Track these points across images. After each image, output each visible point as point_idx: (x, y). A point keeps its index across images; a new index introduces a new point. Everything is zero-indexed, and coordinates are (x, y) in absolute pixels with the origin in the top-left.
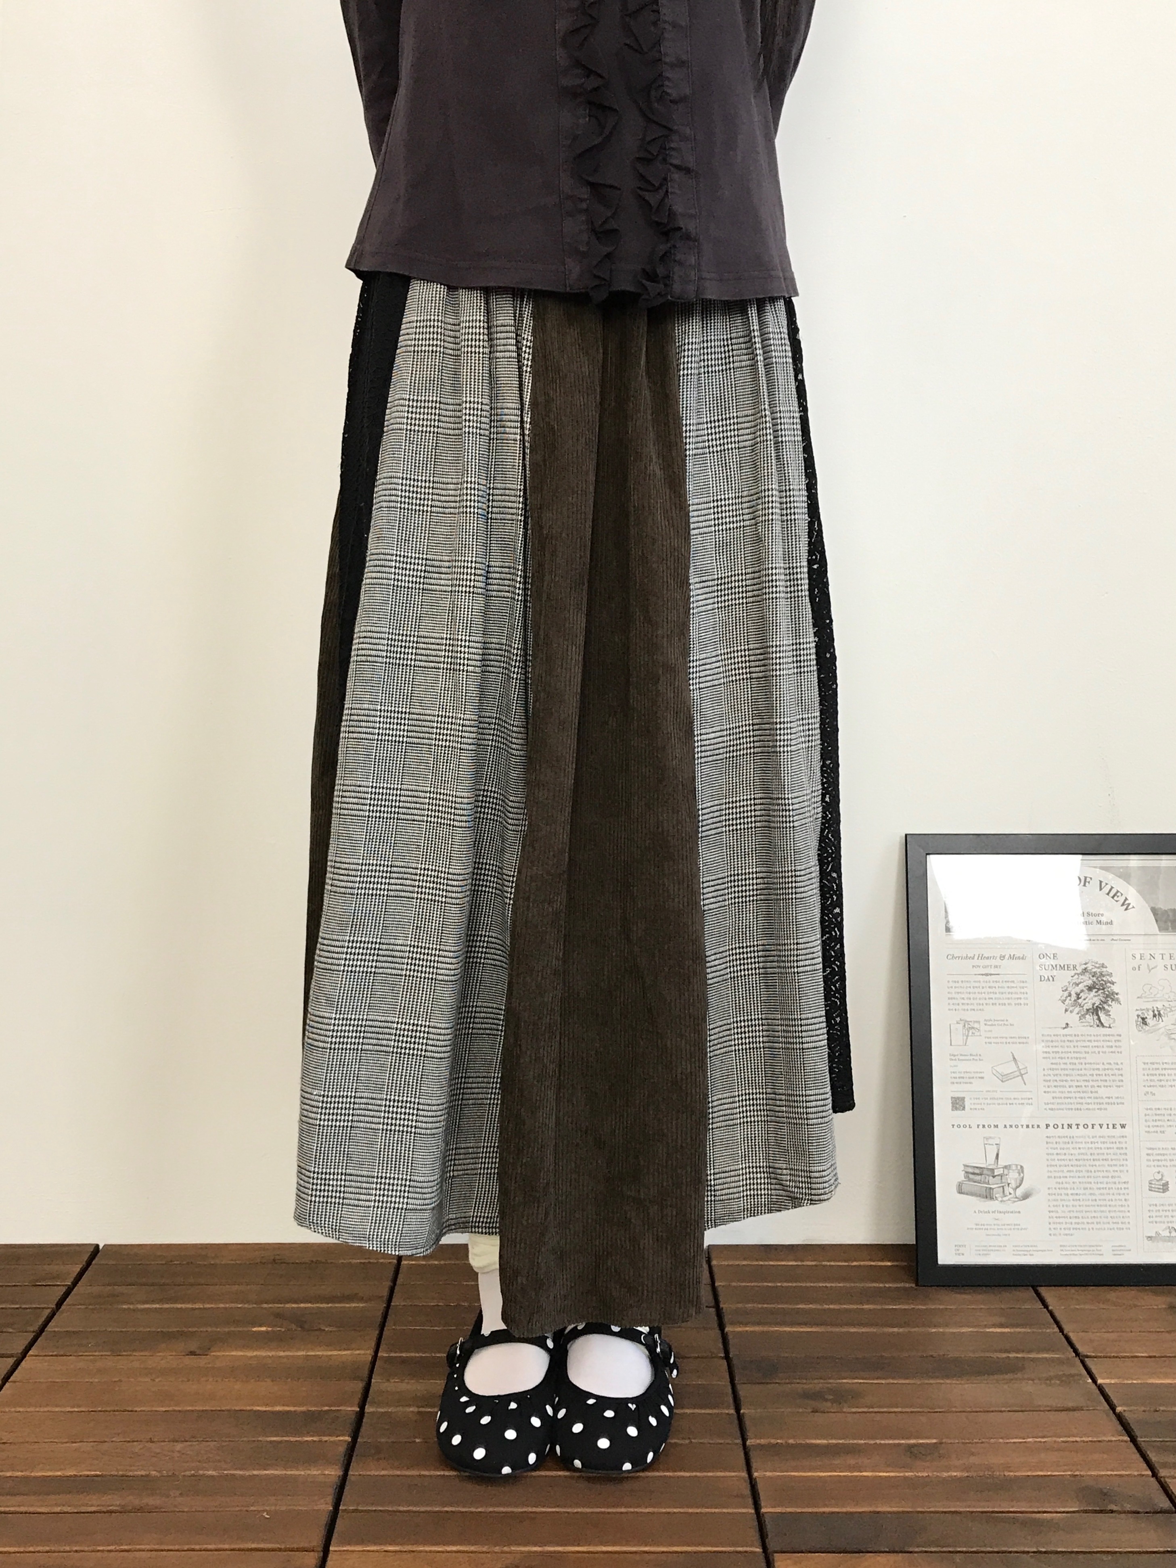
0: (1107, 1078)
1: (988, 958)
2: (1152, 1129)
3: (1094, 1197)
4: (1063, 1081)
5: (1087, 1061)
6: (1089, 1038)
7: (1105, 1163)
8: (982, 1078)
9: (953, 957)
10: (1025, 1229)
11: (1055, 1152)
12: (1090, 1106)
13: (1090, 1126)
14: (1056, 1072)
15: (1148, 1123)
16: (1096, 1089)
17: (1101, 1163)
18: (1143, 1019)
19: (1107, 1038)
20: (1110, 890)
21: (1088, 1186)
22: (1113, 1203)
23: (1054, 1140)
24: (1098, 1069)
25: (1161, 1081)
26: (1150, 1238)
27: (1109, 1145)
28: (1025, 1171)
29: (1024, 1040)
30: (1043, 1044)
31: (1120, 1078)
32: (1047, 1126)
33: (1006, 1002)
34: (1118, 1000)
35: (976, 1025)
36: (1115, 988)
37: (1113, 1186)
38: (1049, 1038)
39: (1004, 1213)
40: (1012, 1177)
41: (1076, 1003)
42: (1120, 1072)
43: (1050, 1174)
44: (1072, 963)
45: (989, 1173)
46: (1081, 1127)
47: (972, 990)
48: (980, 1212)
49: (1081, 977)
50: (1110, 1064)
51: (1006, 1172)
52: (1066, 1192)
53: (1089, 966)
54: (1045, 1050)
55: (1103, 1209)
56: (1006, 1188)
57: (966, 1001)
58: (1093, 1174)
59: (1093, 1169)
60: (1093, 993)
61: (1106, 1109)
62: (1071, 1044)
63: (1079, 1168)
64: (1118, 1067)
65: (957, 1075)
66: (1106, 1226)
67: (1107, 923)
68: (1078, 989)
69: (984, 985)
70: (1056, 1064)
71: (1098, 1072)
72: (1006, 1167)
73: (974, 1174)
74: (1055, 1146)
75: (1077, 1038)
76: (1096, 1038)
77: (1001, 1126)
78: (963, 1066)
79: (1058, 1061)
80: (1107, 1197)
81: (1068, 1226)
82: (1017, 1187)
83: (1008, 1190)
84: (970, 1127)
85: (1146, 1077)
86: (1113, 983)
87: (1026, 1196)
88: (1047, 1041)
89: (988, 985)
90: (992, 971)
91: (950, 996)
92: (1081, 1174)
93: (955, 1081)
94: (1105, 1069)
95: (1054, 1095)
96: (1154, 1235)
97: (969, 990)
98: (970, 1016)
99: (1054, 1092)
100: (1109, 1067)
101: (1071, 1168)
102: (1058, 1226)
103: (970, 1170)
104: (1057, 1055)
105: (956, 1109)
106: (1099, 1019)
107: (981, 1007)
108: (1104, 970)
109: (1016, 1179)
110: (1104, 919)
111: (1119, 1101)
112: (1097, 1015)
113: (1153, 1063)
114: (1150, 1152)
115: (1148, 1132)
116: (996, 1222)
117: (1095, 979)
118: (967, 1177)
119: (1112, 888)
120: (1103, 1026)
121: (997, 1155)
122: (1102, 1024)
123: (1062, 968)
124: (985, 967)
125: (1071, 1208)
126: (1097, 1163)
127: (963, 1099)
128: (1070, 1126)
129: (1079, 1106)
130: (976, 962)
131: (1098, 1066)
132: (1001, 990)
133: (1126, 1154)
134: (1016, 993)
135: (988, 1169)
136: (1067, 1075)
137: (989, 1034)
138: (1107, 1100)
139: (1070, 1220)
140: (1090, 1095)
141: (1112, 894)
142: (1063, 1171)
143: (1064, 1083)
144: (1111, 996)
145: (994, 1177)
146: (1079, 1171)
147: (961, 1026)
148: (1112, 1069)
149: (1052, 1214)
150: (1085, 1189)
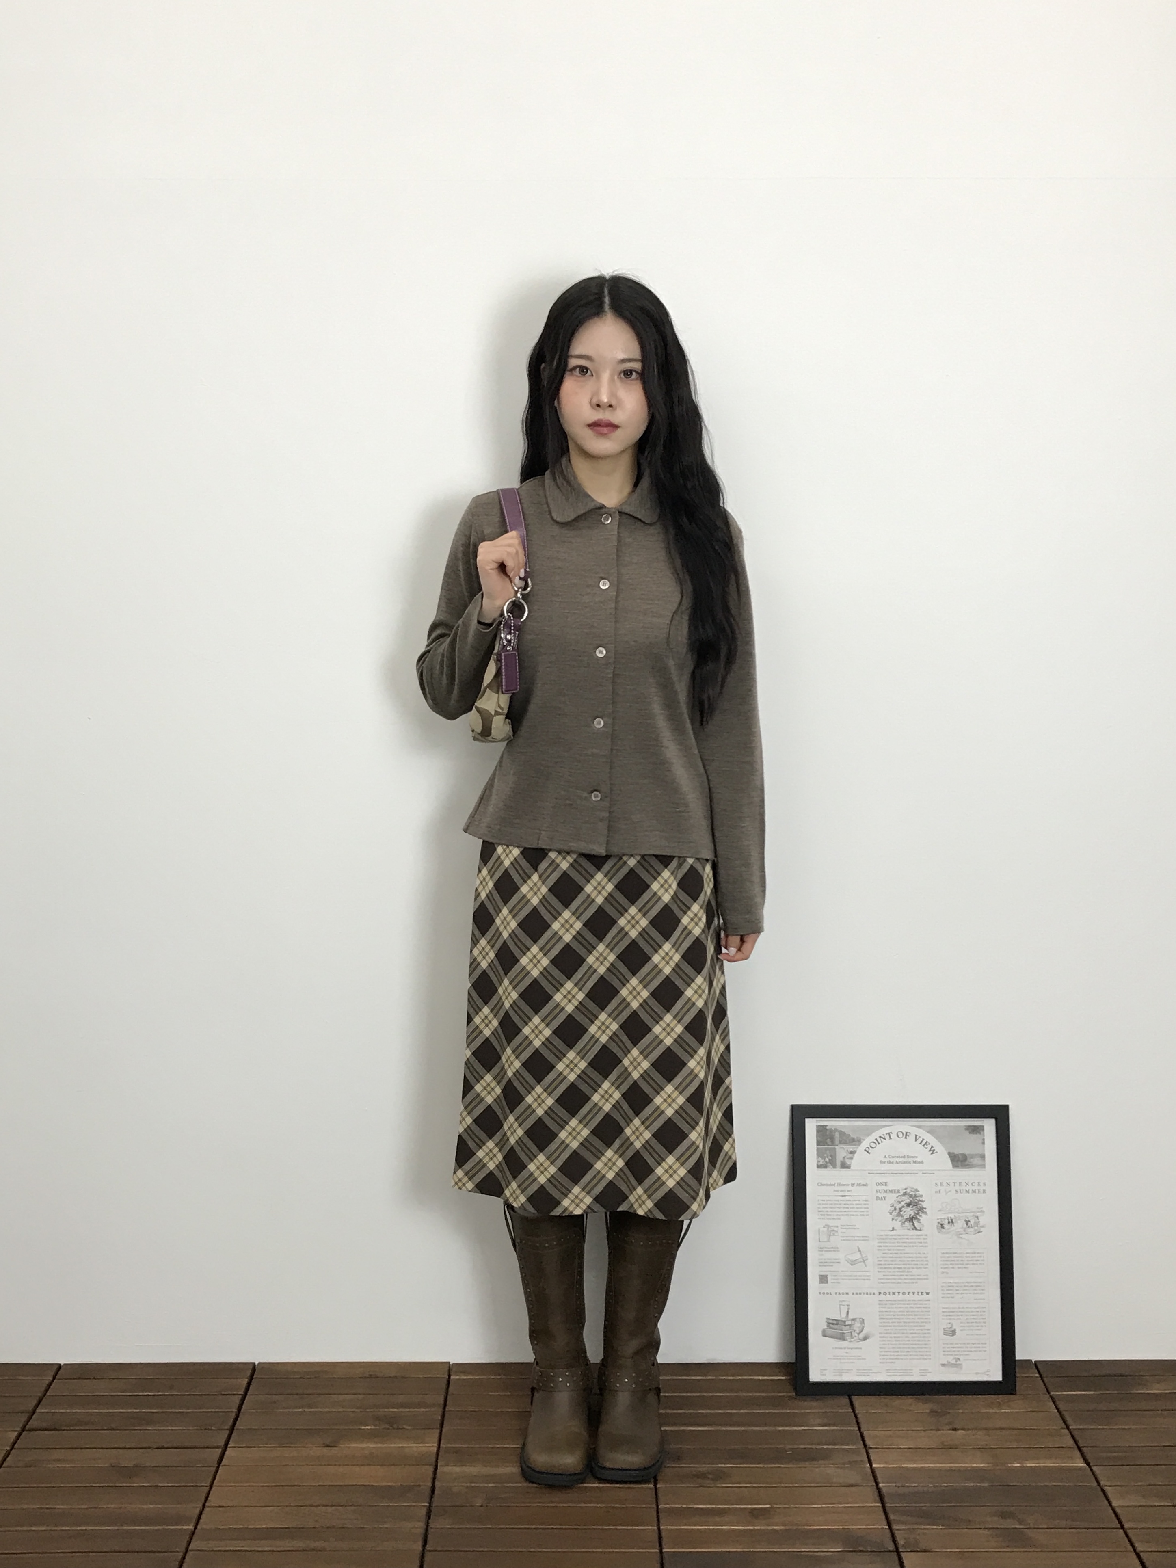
0: (918, 1263)
1: (844, 1185)
2: (945, 1296)
3: (907, 1339)
4: (889, 1265)
5: (905, 1252)
6: (907, 1237)
7: (917, 1317)
8: (839, 1263)
9: (822, 1185)
10: (865, 1359)
11: (884, 1310)
12: (906, 1281)
13: (907, 1294)
14: (885, 1259)
15: (944, 1292)
16: (911, 1270)
17: (914, 1317)
18: (942, 1225)
19: (919, 1237)
20: (922, 1142)
21: (905, 1332)
22: (920, 1343)
23: (884, 1302)
24: (912, 1257)
25: (951, 1264)
26: (943, 1365)
27: (918, 1306)
28: (865, 1322)
29: (866, 1238)
30: (877, 1241)
31: (926, 1263)
32: (880, 1293)
33: (855, 1213)
34: (926, 1213)
35: (836, 1229)
36: (924, 1205)
37: (921, 1332)
38: (881, 1237)
39: (852, 1349)
40: (857, 1325)
41: (899, 1215)
42: (927, 1259)
43: (881, 1324)
44: (897, 1188)
45: (843, 1323)
46: (901, 1294)
47: (833, 1206)
48: (836, 1348)
49: (904, 1198)
50: (920, 1253)
51: (853, 1322)
52: (891, 1335)
53: (908, 1191)
54: (880, 1244)
55: (914, 1346)
56: (853, 1333)
57: (828, 1213)
58: (908, 1324)
59: (909, 1321)
60: (910, 1208)
61: (916, 1283)
62: (896, 1241)
63: (899, 1321)
64: (924, 1255)
65: (823, 1261)
66: (916, 1357)
67: (919, 1163)
68: (900, 1206)
69: (841, 1202)
70: (886, 1253)
71: (912, 1259)
72: (853, 1320)
73: (833, 1324)
74: (884, 1306)
75: (899, 1237)
76: (912, 1237)
77: (850, 1294)
78: (827, 1255)
79: (887, 1252)
80: (916, 1339)
81: (892, 1357)
82: (860, 1332)
83: (855, 1334)
84: (831, 1294)
85: (942, 1263)
86: (922, 1201)
87: (865, 1338)
88: (880, 1239)
89: (844, 1202)
90: (846, 1194)
91: (820, 1210)
92: (901, 1324)
93: (822, 1264)
94: (917, 1257)
95: (885, 1274)
96: (946, 1363)
97: (831, 1206)
98: (831, 1223)
99: (884, 1272)
100: (920, 1255)
101: (894, 1320)
102: (885, 1357)
103: (831, 1322)
104: (886, 1248)
105: (823, 1283)
106: (913, 1225)
107: (839, 1217)
108: (917, 1193)
109: (859, 1327)
110: (918, 1160)
111: (925, 1277)
112: (913, 1222)
113: (947, 1253)
114: (944, 1310)
115: (943, 1297)
116: (847, 1355)
117: (911, 1199)
118: (827, 1326)
119: (923, 1139)
120: (916, 1229)
121: (848, 1312)
122: (915, 1228)
123: (891, 1191)
124: (842, 1191)
125: (894, 1346)
126: (911, 1317)
127: (826, 1276)
128: (894, 1294)
129: (900, 1281)
130: (836, 1188)
131: (912, 1255)
132: (852, 1206)
133: (929, 1311)
134: (861, 1208)
135: (842, 1321)
136: (892, 1261)
137: (844, 1235)
138: (918, 1277)
139: (892, 1354)
140: (907, 1274)
141: (924, 1142)
142: (889, 1322)
143: (890, 1266)
144: (921, 1210)
145: (845, 1326)
146: (900, 1322)
147: (825, 1229)
148: (921, 1257)
149: (881, 1350)
150: (903, 1333)
